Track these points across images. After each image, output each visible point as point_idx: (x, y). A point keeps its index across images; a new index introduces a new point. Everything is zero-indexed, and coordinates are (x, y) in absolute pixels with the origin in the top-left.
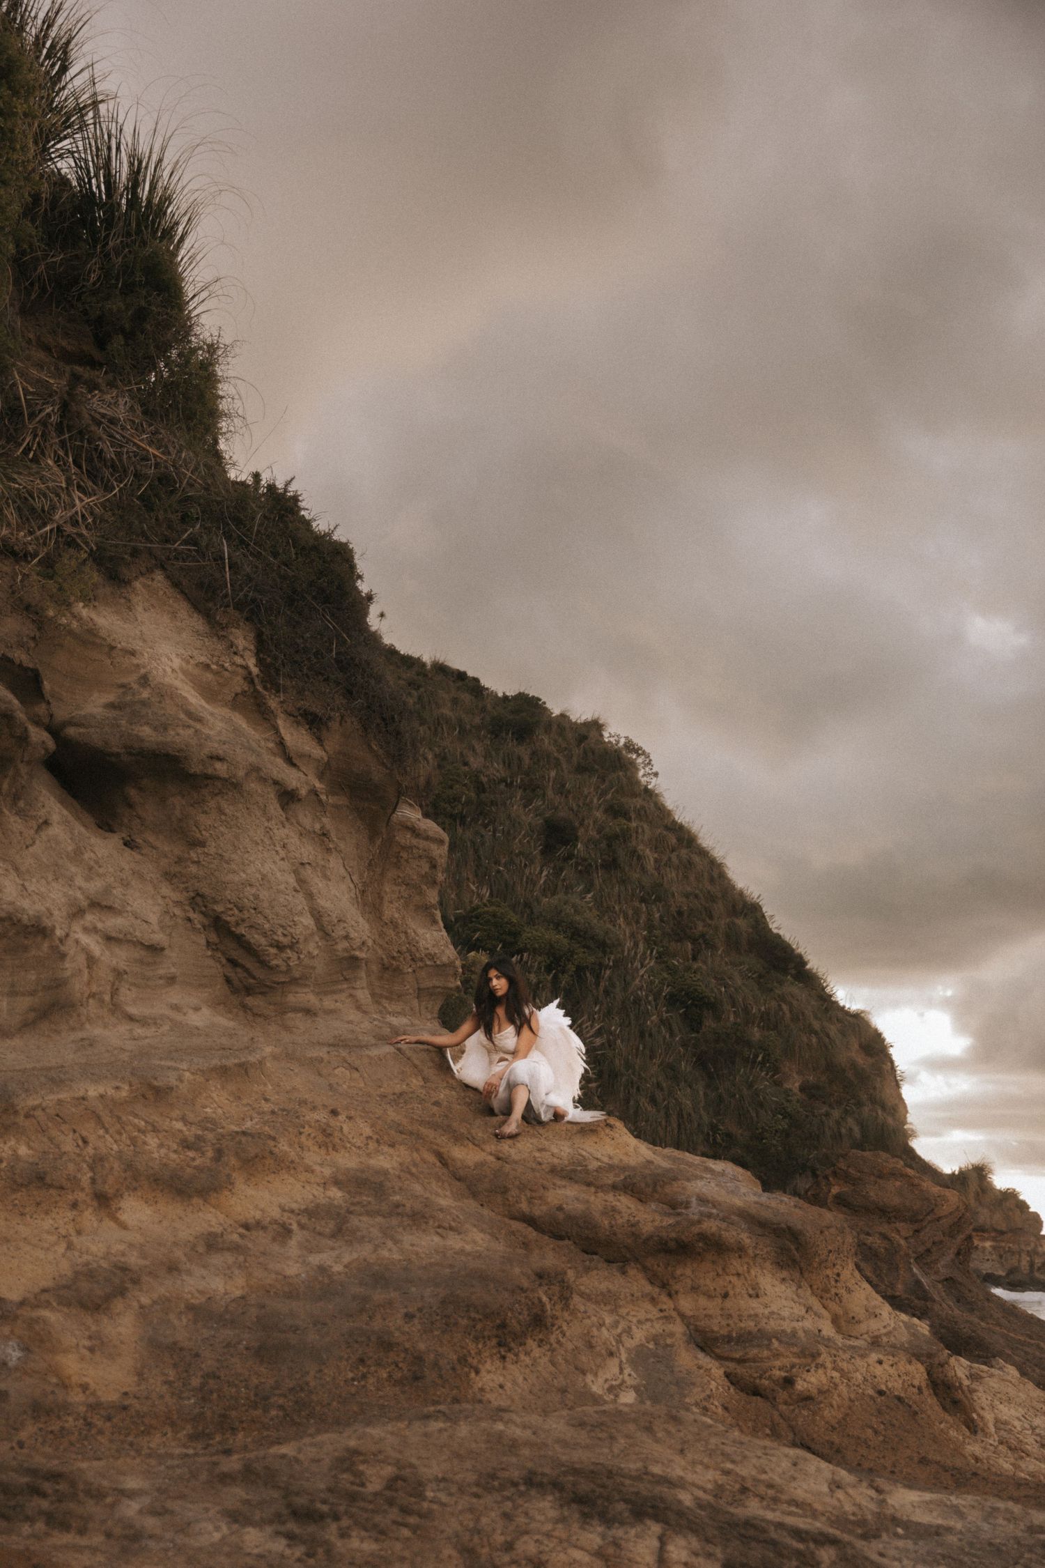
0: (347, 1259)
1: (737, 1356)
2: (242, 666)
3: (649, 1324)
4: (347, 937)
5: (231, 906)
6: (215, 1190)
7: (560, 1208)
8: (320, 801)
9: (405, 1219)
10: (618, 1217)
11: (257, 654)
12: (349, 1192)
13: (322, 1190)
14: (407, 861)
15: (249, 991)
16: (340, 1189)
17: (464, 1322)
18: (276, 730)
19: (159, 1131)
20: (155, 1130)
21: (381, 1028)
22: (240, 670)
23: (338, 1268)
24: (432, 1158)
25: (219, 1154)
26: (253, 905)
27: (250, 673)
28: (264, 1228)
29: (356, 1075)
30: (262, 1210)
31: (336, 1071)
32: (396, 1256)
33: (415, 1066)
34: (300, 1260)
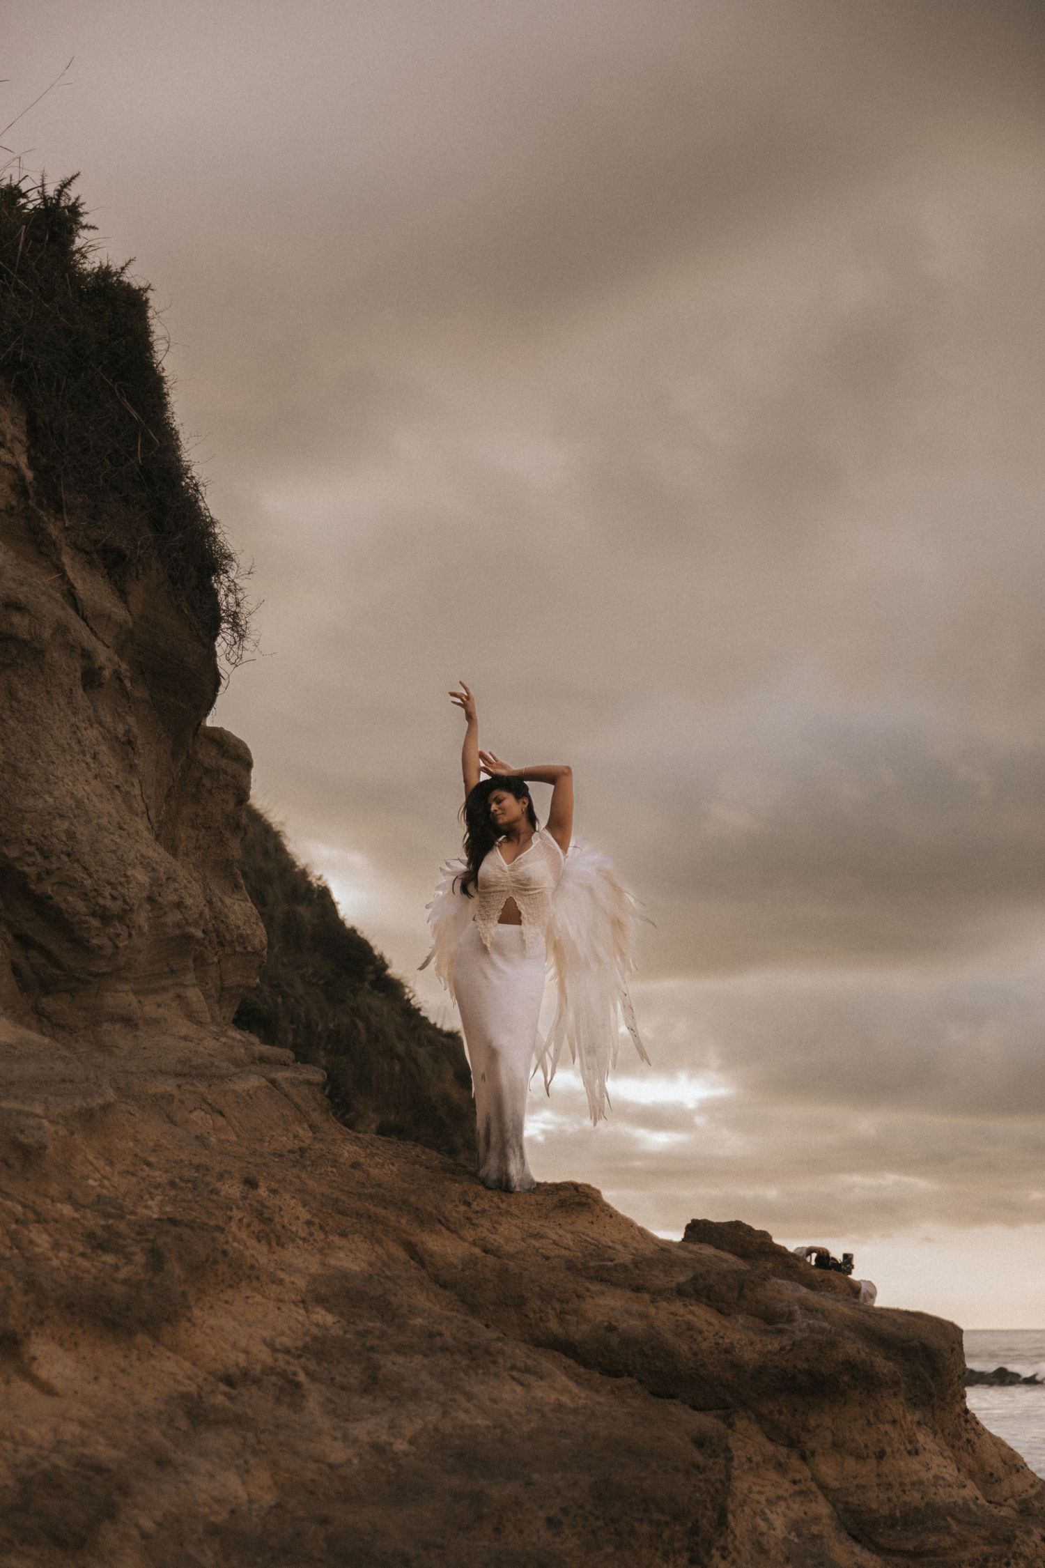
0: (410, 1428)
1: (910, 1546)
2: (8, 465)
3: (782, 1504)
4: (179, 905)
5: (31, 849)
6: (168, 1320)
7: (611, 1328)
8: (124, 689)
9: (457, 1357)
10: (700, 1339)
11: (28, 450)
12: (341, 1314)
13: (302, 1311)
14: (210, 792)
15: (46, 987)
16: (328, 1310)
17: (645, 1529)
18: (60, 570)
19: (46, 1221)
20: (41, 1219)
21: (232, 1047)
22: (7, 473)
23: (401, 1446)
24: (401, 1254)
25: (156, 1259)
26: (65, 849)
27: (22, 478)
28: (256, 1381)
29: (221, 1122)
30: (246, 1352)
31: (193, 1116)
32: (481, 1422)
33: (298, 1107)
34: (339, 1434)
